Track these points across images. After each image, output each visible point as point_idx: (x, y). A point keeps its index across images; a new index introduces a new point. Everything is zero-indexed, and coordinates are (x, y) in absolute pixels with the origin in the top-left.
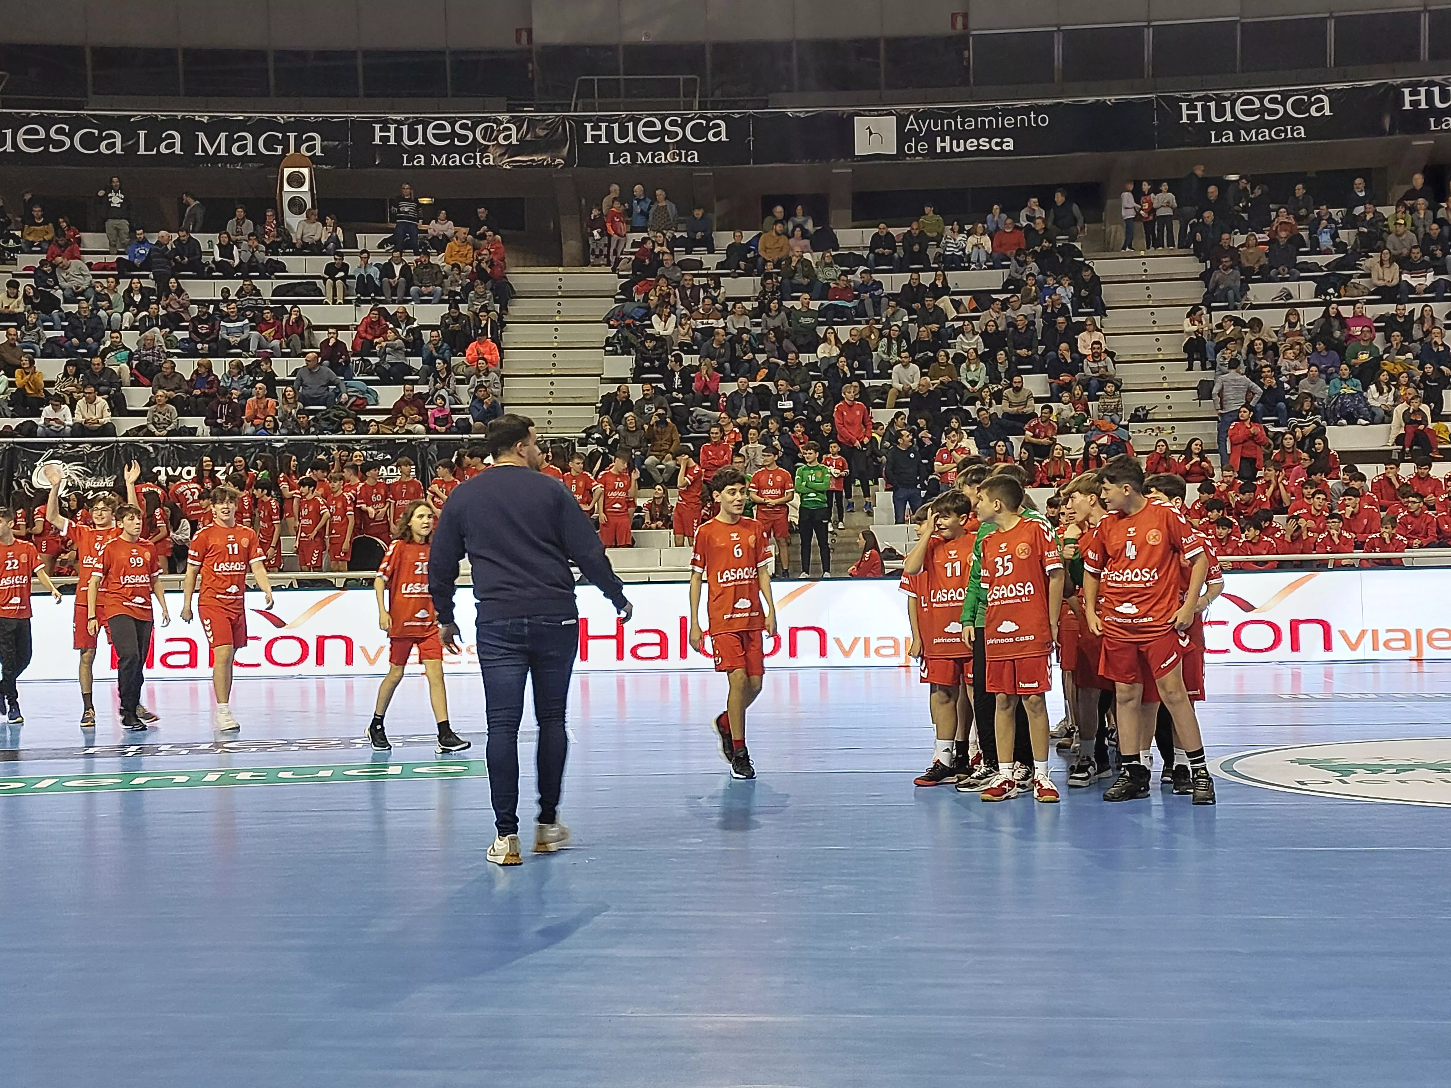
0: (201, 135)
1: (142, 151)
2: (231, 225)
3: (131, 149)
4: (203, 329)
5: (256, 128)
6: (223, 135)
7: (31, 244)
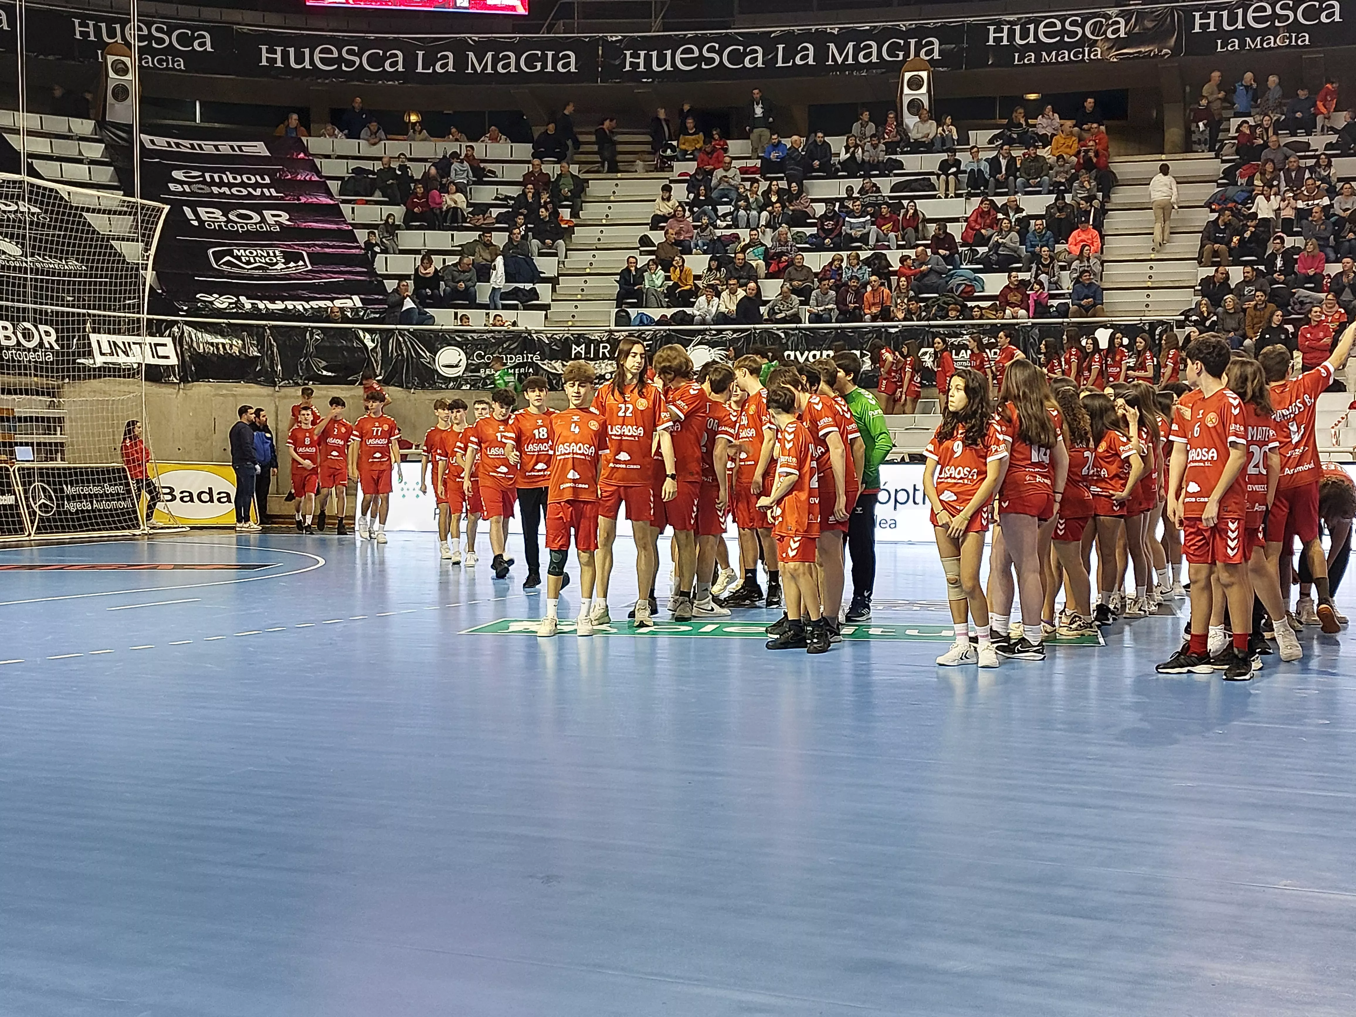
0: (832, 46)
1: (780, 64)
2: (856, 127)
3: (770, 62)
4: (829, 224)
5: (880, 37)
6: (851, 45)
7: (685, 152)
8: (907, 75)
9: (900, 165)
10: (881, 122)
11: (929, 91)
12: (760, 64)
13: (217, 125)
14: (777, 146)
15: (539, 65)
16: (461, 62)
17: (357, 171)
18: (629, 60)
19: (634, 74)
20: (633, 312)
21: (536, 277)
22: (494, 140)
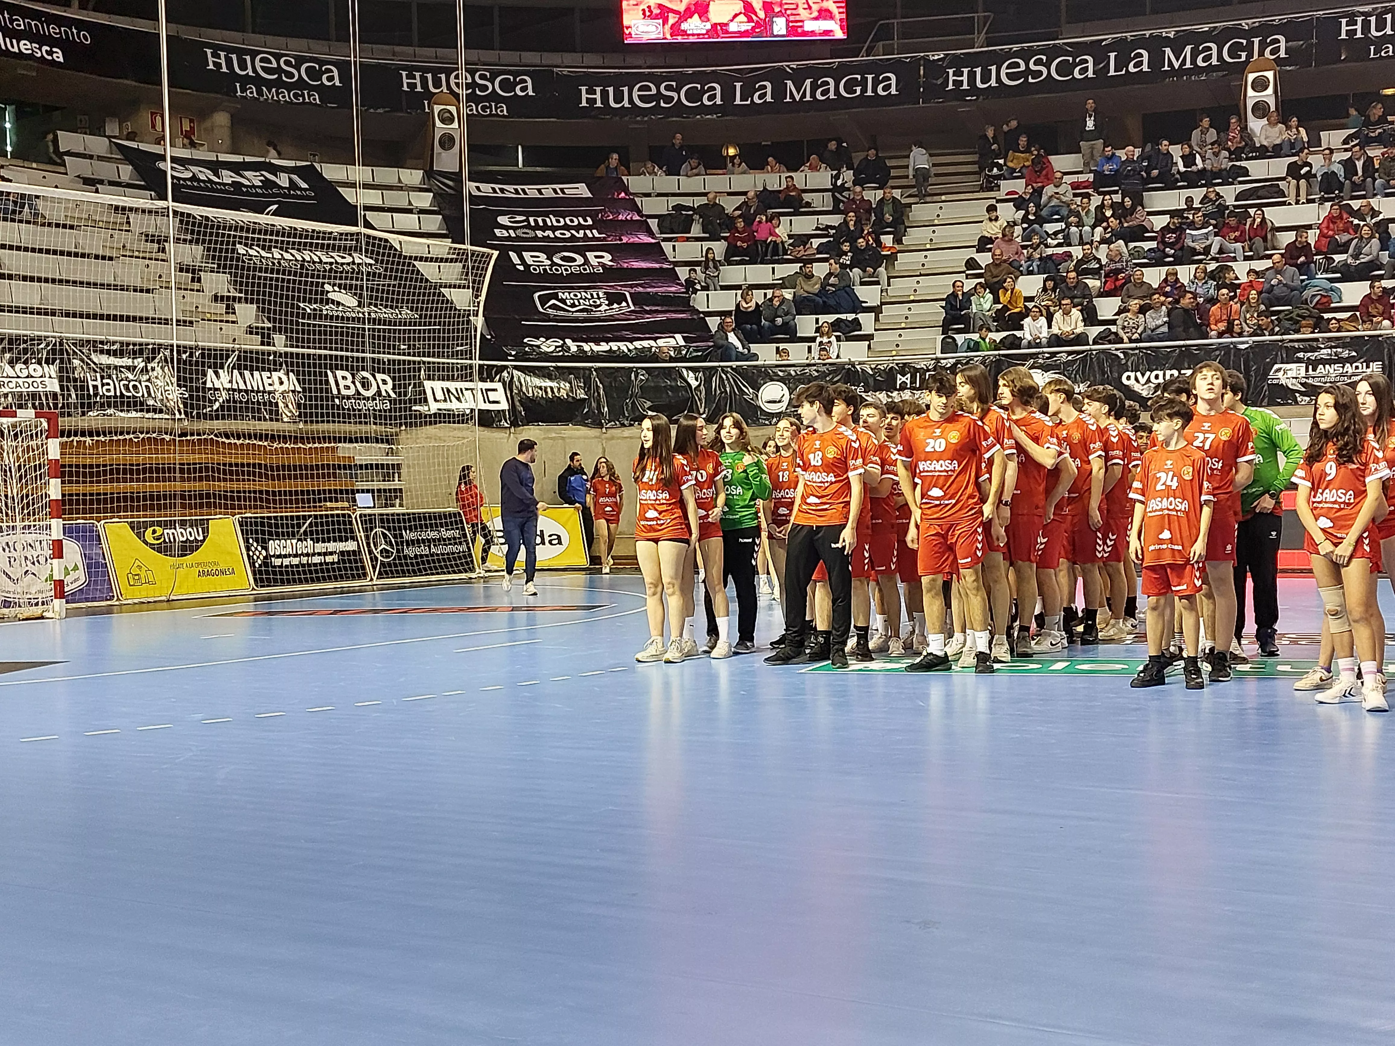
0: (1168, 50)
1: (1112, 73)
2: (1196, 134)
3: (1102, 72)
5: (1221, 38)
6: (1189, 48)
7: (1012, 170)
8: (1251, 77)
9: (1245, 172)
11: (1275, 92)
12: (1090, 74)
13: (539, 169)
14: (1110, 159)
15: (858, 89)
16: (779, 91)
17: (677, 208)
18: (951, 78)
19: (958, 92)
20: (960, 338)
21: (857, 306)
22: (813, 168)
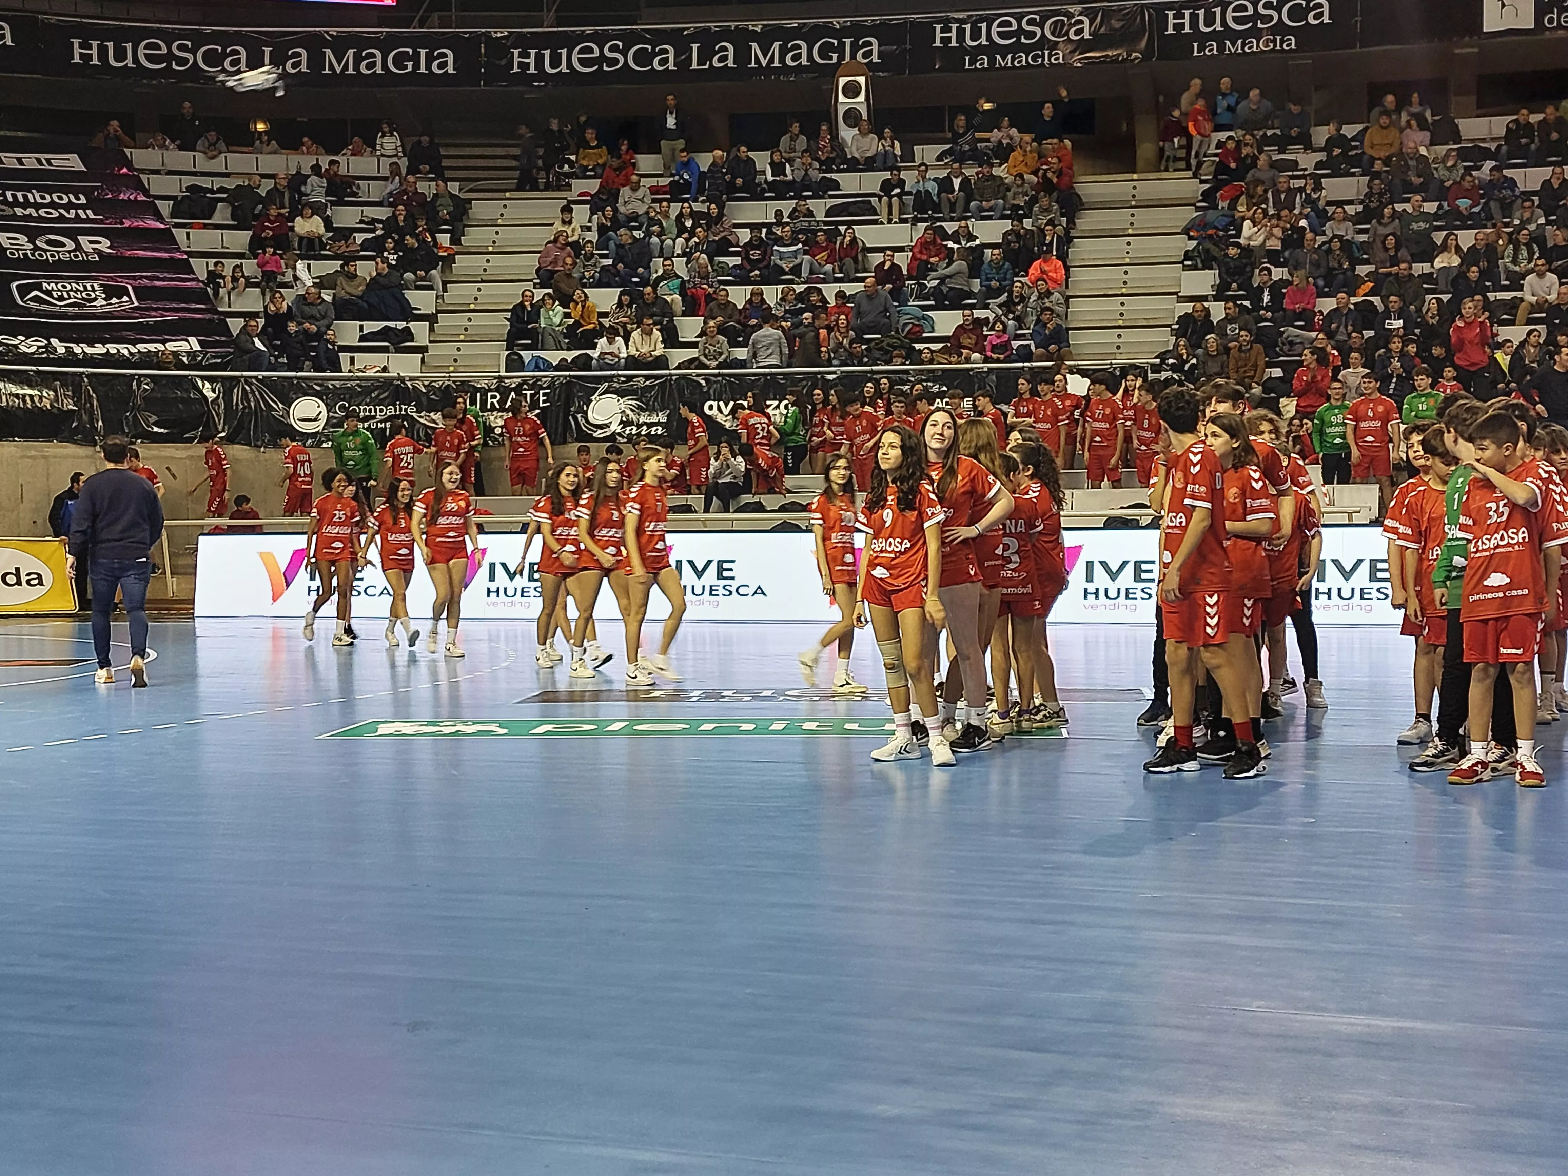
0: (755, 45)
1: (694, 66)
2: (785, 140)
3: (683, 64)
4: (755, 254)
5: (811, 36)
6: (777, 44)
7: (585, 169)
8: (842, 81)
9: (836, 185)
10: (813, 135)
11: (867, 99)
12: (671, 66)
13: (20, 134)
14: (688, 162)
15: (410, 65)
16: (316, 61)
17: (192, 188)
18: (516, 60)
19: (524, 76)
20: (527, 355)
21: (408, 313)
22: (358, 152)
